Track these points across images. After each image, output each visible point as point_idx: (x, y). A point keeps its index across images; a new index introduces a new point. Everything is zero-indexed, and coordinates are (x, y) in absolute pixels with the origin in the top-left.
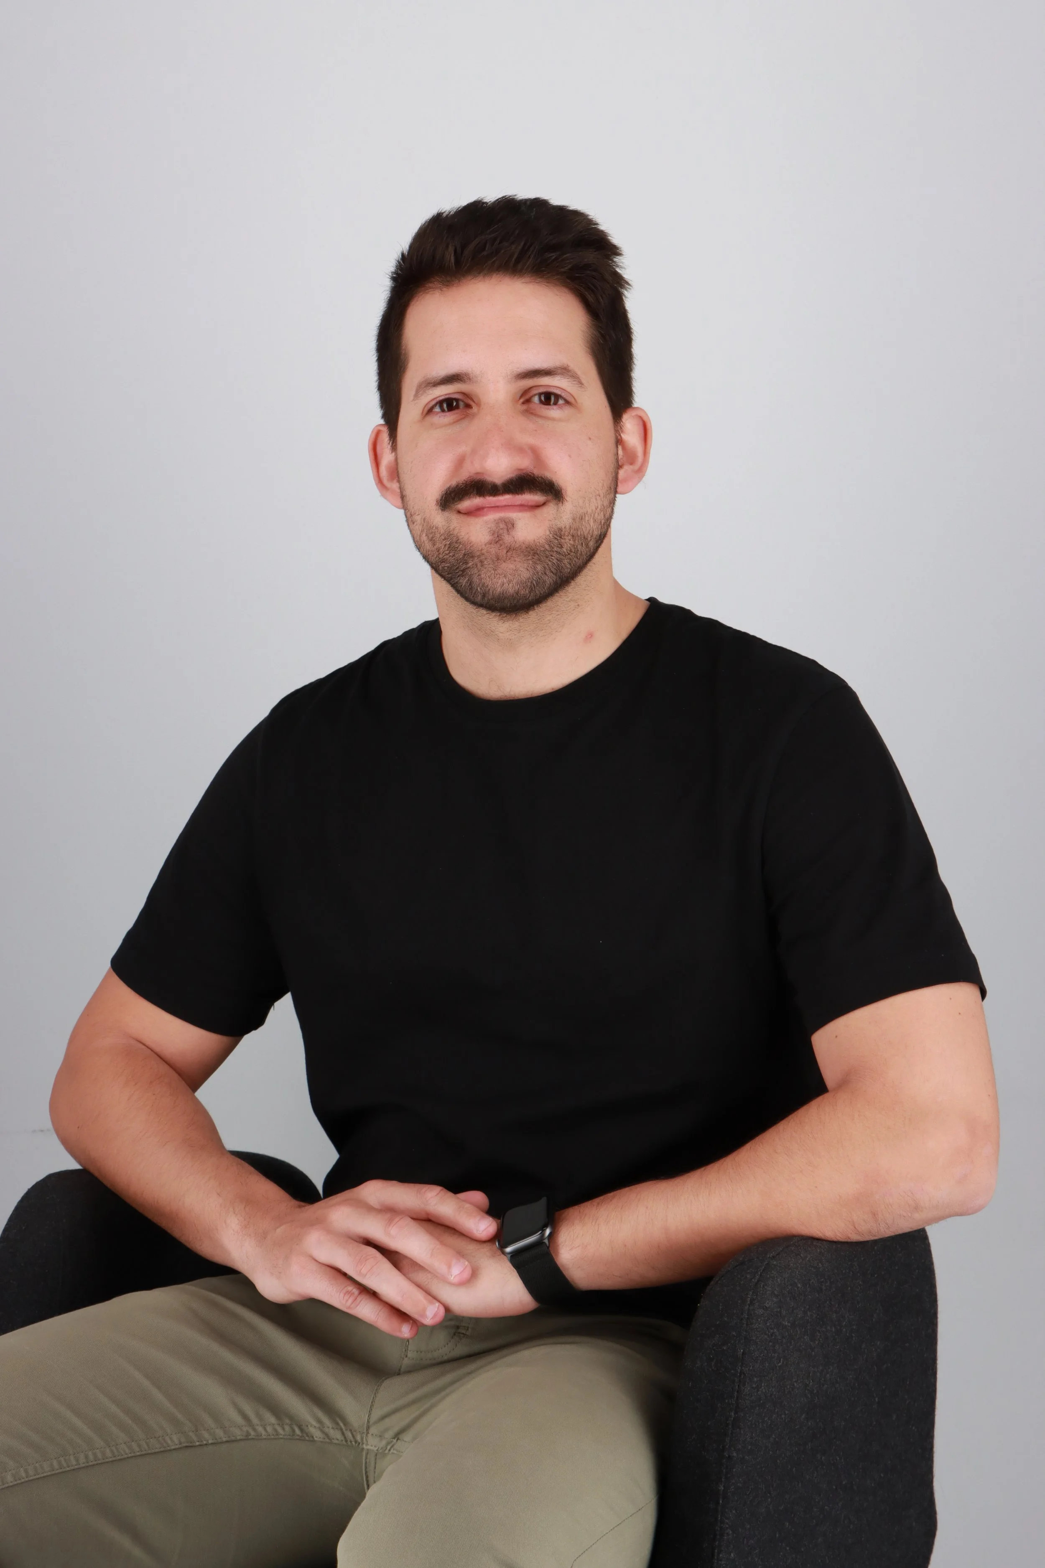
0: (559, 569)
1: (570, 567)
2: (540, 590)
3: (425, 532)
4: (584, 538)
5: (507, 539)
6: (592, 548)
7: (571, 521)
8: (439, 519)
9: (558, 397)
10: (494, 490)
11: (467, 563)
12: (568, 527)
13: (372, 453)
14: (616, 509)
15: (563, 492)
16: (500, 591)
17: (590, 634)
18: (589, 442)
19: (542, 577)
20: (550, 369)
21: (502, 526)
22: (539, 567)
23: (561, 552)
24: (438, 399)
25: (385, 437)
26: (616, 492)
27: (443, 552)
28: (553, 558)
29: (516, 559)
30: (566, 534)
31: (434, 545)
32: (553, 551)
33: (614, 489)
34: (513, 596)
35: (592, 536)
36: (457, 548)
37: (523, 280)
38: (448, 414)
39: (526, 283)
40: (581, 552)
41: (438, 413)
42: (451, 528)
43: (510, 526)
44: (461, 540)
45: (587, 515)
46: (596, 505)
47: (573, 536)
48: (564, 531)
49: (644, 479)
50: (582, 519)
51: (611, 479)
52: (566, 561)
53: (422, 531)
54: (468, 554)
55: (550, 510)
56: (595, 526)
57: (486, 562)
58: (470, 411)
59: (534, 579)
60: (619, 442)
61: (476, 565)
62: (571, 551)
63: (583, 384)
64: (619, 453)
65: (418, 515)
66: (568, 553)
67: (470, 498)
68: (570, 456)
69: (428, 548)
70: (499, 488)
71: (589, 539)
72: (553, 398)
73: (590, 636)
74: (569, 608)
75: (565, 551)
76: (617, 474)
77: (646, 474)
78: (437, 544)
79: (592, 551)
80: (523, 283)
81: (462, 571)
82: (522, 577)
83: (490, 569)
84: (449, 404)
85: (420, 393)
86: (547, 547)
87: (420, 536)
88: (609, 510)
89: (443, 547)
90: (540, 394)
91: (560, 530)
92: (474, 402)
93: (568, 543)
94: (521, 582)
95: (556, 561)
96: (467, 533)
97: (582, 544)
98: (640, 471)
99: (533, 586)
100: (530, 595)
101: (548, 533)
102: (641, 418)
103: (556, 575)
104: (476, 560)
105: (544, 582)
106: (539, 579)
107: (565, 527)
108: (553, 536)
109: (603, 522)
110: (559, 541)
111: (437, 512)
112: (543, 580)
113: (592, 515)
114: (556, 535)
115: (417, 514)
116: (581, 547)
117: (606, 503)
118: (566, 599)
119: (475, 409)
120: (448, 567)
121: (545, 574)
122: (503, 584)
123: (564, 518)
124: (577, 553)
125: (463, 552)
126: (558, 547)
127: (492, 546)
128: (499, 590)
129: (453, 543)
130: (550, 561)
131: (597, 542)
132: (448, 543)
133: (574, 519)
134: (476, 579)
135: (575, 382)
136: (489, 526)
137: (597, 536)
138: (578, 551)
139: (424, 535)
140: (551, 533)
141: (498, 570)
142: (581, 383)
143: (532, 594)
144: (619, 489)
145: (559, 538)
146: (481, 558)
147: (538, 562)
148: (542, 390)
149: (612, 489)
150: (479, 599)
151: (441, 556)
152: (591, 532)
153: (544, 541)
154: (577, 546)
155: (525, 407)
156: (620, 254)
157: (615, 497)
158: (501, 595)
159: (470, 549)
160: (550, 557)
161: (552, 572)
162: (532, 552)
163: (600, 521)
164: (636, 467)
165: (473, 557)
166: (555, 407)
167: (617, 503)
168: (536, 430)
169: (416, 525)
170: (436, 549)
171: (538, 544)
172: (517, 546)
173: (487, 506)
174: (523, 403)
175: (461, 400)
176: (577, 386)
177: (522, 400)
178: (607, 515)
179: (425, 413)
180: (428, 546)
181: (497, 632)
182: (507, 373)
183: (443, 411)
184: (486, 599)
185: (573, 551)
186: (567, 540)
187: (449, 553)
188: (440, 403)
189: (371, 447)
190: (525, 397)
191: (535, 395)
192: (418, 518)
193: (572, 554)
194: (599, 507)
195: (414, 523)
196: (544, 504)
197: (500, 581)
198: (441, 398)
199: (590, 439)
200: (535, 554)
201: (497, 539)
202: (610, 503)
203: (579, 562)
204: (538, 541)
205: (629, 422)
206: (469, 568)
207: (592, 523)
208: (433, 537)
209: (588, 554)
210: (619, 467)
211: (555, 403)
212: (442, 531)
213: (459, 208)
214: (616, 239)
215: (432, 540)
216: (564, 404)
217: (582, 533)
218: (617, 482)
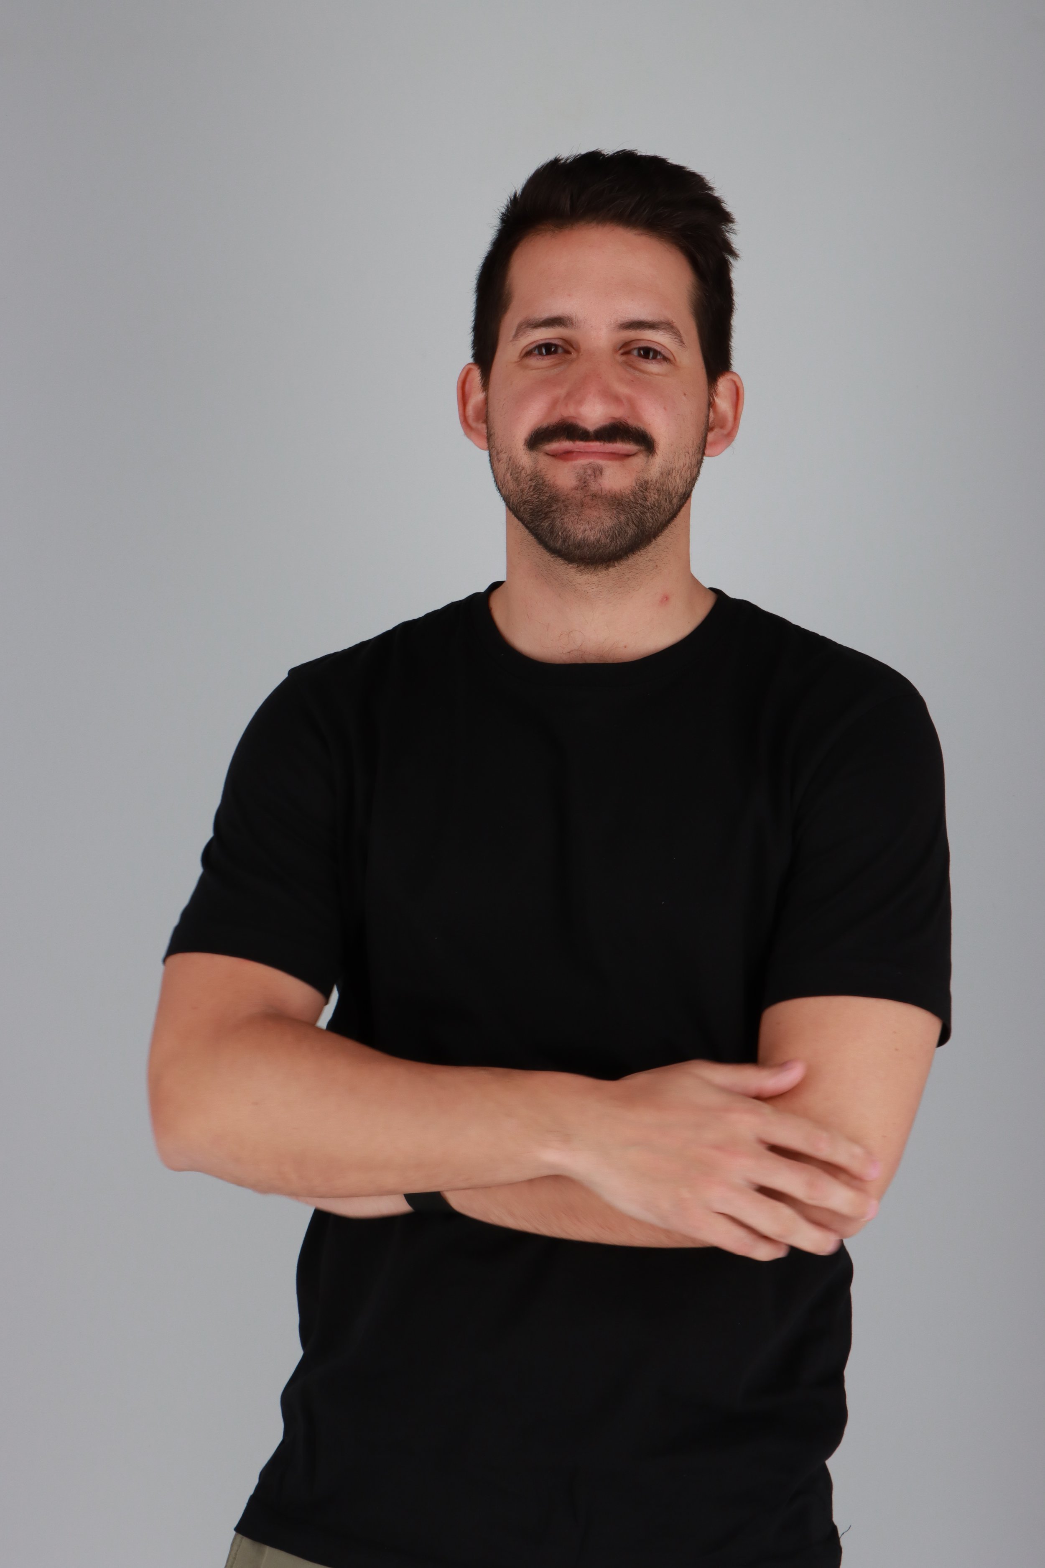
0: (640, 523)
1: (652, 521)
2: (621, 540)
3: (510, 471)
4: (669, 493)
5: (594, 487)
6: (675, 506)
7: (658, 474)
8: (525, 458)
9: (656, 353)
10: (584, 435)
11: (550, 506)
12: (654, 481)
13: (460, 391)
14: (702, 471)
15: (656, 445)
16: (581, 538)
17: (666, 597)
18: (684, 398)
19: (624, 528)
20: (654, 322)
21: (589, 472)
22: (622, 518)
23: (645, 505)
24: (537, 344)
25: (476, 375)
26: (703, 454)
27: (527, 493)
28: (636, 510)
29: (601, 507)
30: (652, 487)
31: (518, 485)
32: (637, 504)
33: (702, 450)
34: (594, 544)
35: (676, 493)
36: (543, 490)
37: (637, 232)
38: (546, 358)
39: (639, 234)
40: (664, 508)
41: (536, 355)
42: (538, 469)
43: (598, 472)
44: (547, 483)
45: (674, 471)
46: (685, 462)
47: (658, 490)
48: (650, 484)
49: (733, 444)
50: (669, 474)
51: (701, 439)
52: (648, 515)
53: (507, 469)
54: (553, 497)
55: (639, 461)
56: (680, 483)
57: (570, 507)
58: (568, 357)
59: (617, 528)
60: (711, 404)
61: (561, 509)
62: (654, 505)
63: (684, 344)
64: (710, 416)
65: (505, 453)
66: (651, 506)
67: (559, 440)
68: (665, 409)
69: (511, 488)
70: (591, 434)
71: (673, 495)
72: (651, 355)
73: (665, 599)
74: (647, 568)
75: (649, 504)
76: (706, 435)
77: (736, 439)
78: (523, 484)
79: (675, 508)
80: (635, 234)
81: (545, 514)
82: (604, 525)
83: (574, 514)
84: (548, 349)
85: (521, 333)
86: (632, 498)
87: (505, 475)
88: (696, 470)
89: (528, 488)
90: (640, 349)
91: (646, 482)
92: (573, 348)
93: (652, 496)
94: (603, 530)
95: (639, 513)
96: (554, 476)
97: (666, 499)
98: (730, 436)
99: (614, 535)
100: (611, 545)
101: (634, 484)
102: (735, 382)
103: (637, 526)
104: (560, 504)
105: (626, 532)
106: (621, 529)
107: (651, 481)
108: (639, 488)
109: (689, 480)
110: (644, 493)
111: (524, 451)
112: (625, 530)
113: (679, 472)
114: (642, 487)
115: (503, 452)
116: (664, 503)
117: (694, 462)
118: (646, 559)
119: (574, 355)
120: (531, 509)
121: (628, 525)
122: (585, 531)
123: (651, 472)
124: (660, 508)
125: (548, 495)
126: (642, 500)
127: (579, 492)
128: (580, 536)
129: (539, 483)
130: (633, 512)
131: (681, 499)
132: (534, 484)
133: (662, 474)
134: (558, 523)
135: (676, 340)
136: (577, 471)
137: (681, 493)
138: (661, 506)
139: (509, 474)
140: (637, 485)
141: (582, 516)
142: (682, 342)
143: (613, 543)
144: (707, 452)
145: (644, 491)
146: (566, 503)
147: (622, 512)
148: (643, 344)
149: (701, 450)
150: (559, 544)
151: (524, 497)
152: (676, 489)
153: (629, 492)
154: (661, 501)
155: (624, 358)
156: (732, 222)
157: (702, 459)
158: (582, 542)
159: (555, 493)
160: (634, 508)
161: (635, 524)
162: (616, 502)
163: (685, 479)
164: (725, 432)
165: (557, 501)
166: (654, 361)
167: (703, 465)
168: (632, 381)
169: (502, 463)
170: (521, 489)
171: (624, 494)
172: (603, 494)
173: (577, 450)
174: (623, 354)
175: (561, 346)
176: (678, 344)
177: (621, 351)
178: (694, 474)
179: (522, 355)
180: (511, 485)
181: (575, 583)
182: (611, 321)
183: (541, 354)
184: (566, 544)
185: (657, 506)
186: (652, 494)
187: (534, 495)
188: (539, 347)
189: (460, 384)
190: (625, 349)
191: (635, 349)
192: (504, 456)
193: (655, 508)
194: (687, 465)
195: (499, 461)
196: (634, 455)
197: (582, 528)
198: (541, 342)
199: (685, 394)
200: (619, 504)
201: (583, 484)
202: (698, 463)
203: (662, 518)
204: (624, 491)
205: (723, 385)
206: (553, 511)
207: (678, 480)
208: (517, 478)
209: (671, 510)
210: (709, 429)
211: (654, 358)
212: (529, 472)
213: (578, 155)
214: (729, 206)
215: (517, 480)
216: (660, 359)
217: (667, 488)
218: (705, 444)
